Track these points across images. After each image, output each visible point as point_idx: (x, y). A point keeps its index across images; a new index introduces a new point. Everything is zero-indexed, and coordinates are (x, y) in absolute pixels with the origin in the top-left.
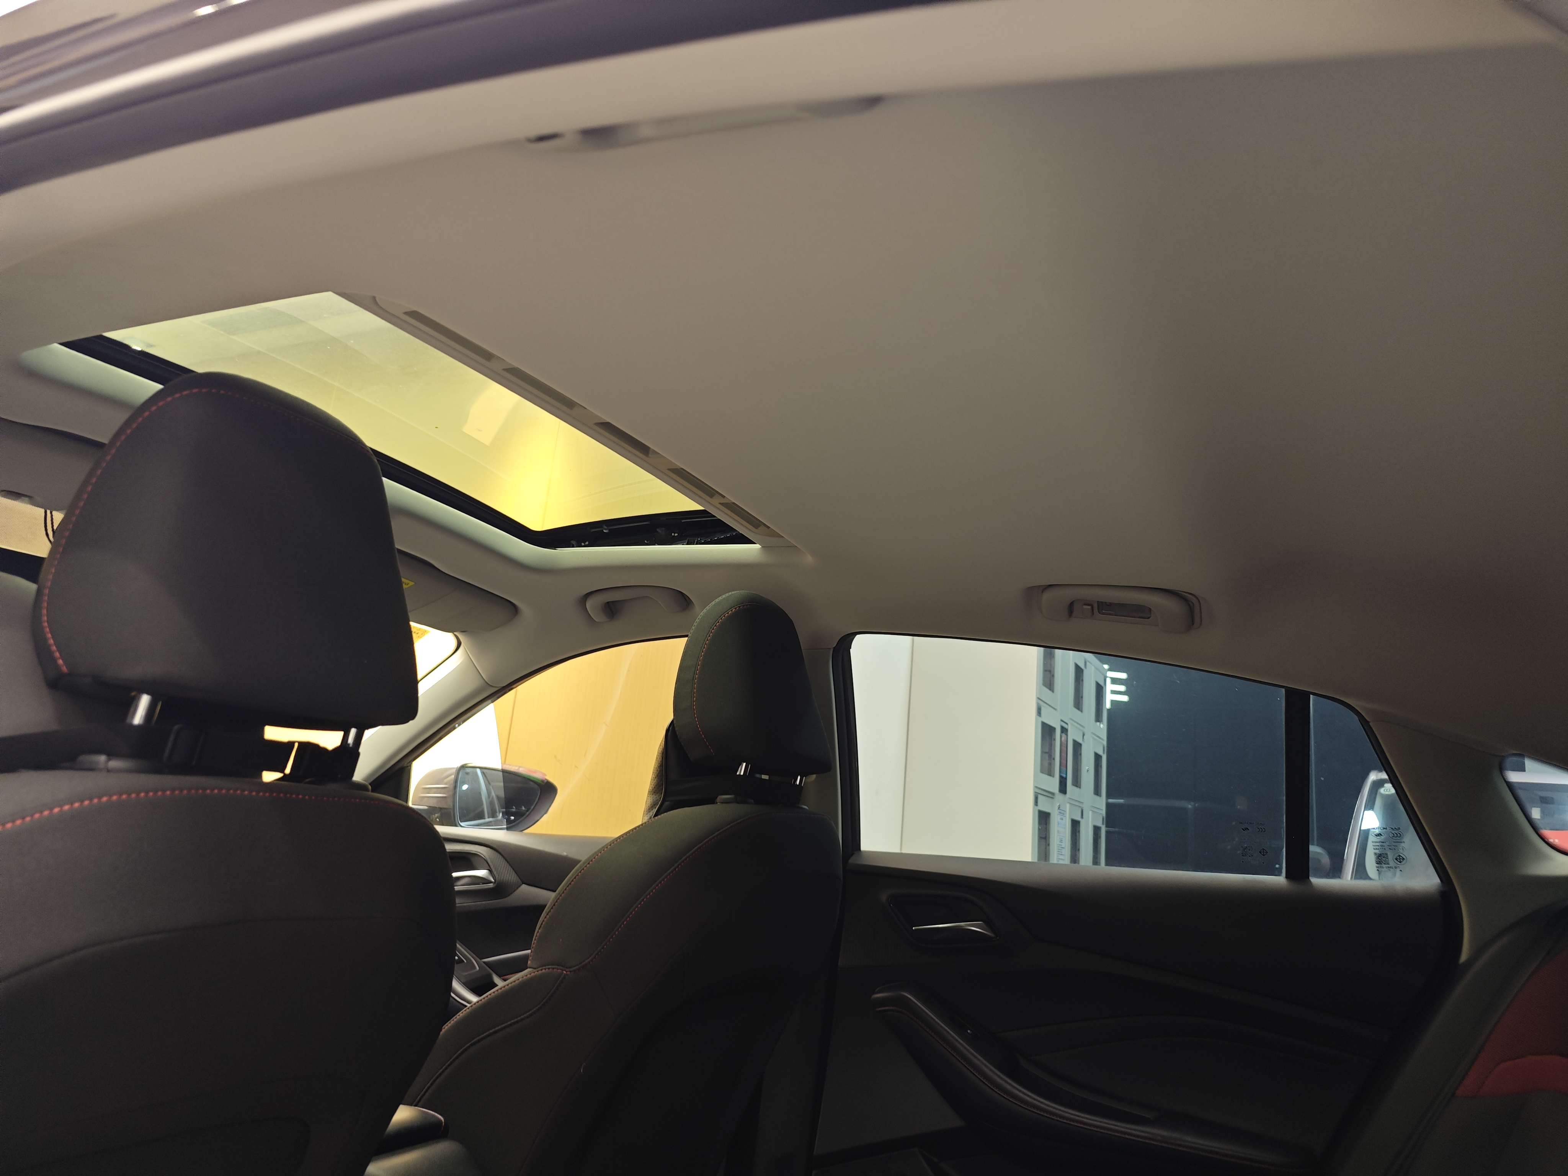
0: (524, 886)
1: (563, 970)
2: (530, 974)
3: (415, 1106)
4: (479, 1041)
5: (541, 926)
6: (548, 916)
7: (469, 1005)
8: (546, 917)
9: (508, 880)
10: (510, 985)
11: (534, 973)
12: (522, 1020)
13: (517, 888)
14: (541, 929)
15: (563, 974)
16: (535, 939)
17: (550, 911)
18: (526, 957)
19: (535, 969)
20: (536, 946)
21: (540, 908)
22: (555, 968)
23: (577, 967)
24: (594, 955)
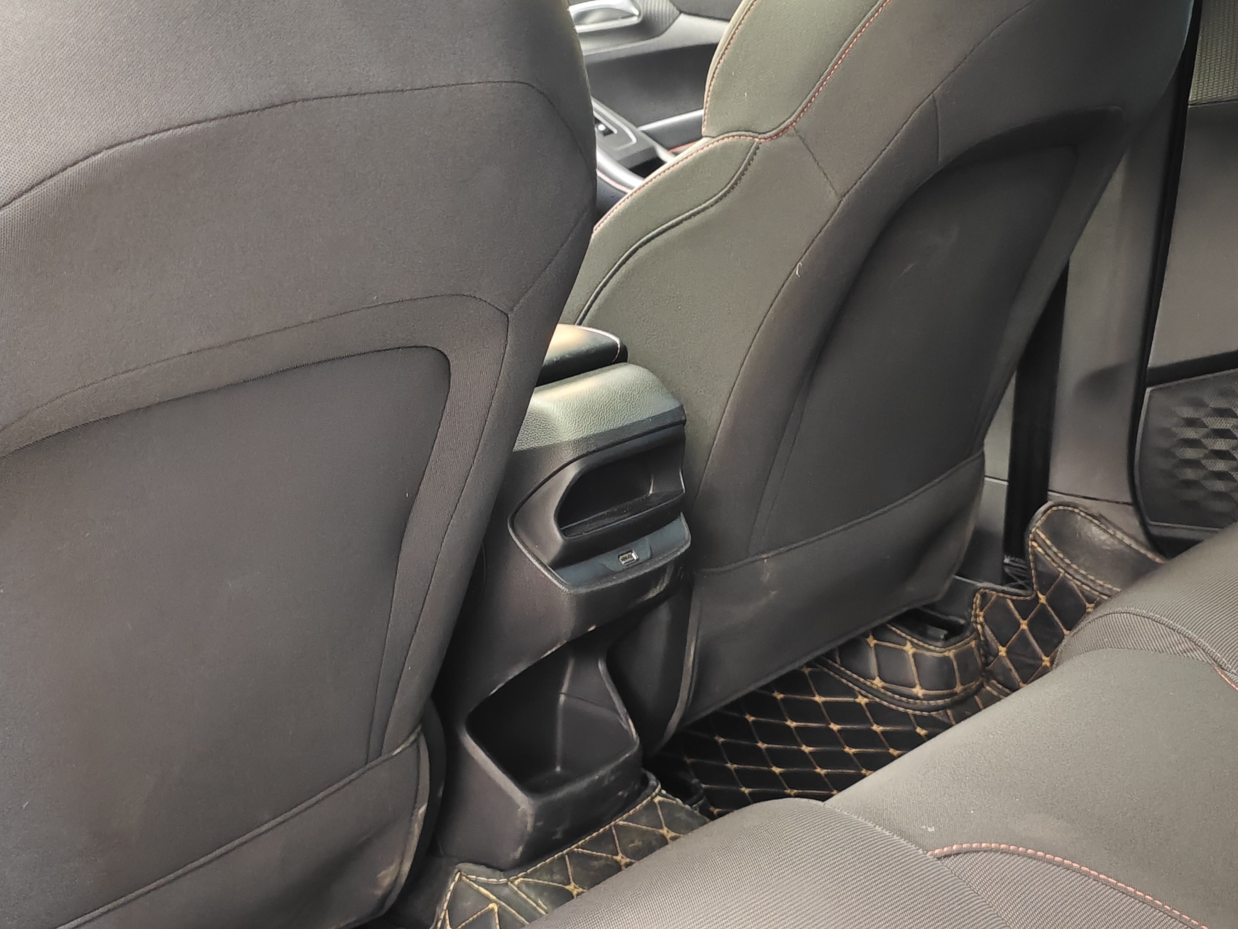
0: (683, 19)
1: (754, 137)
2: (708, 146)
3: (580, 324)
4: (649, 240)
5: (713, 77)
6: (722, 61)
7: (629, 192)
8: (719, 63)
9: (658, 11)
10: (681, 163)
11: (713, 143)
12: (703, 210)
13: (674, 21)
14: (714, 80)
15: (755, 144)
16: (708, 96)
17: (724, 54)
18: (698, 123)
19: (714, 137)
20: (710, 105)
21: (711, 48)
22: (743, 135)
23: (774, 132)
24: (796, 113)
